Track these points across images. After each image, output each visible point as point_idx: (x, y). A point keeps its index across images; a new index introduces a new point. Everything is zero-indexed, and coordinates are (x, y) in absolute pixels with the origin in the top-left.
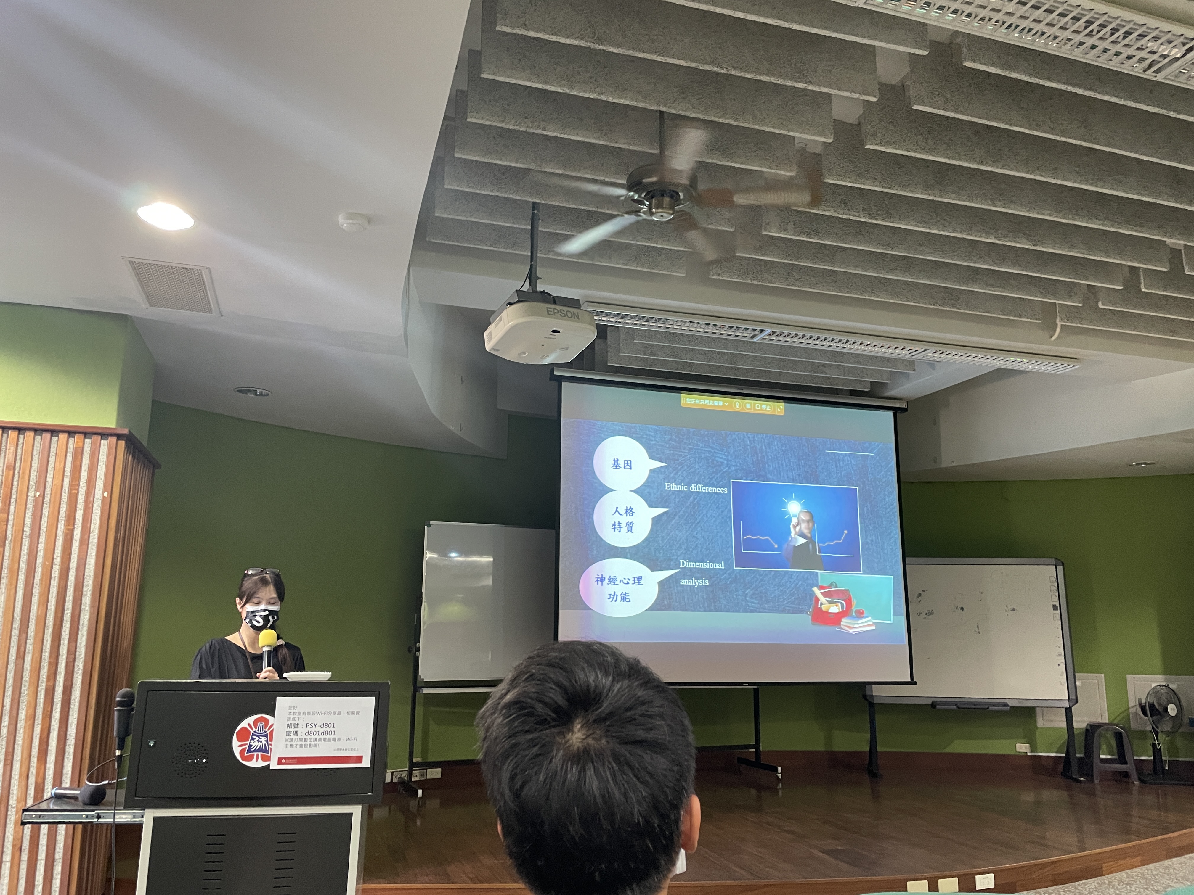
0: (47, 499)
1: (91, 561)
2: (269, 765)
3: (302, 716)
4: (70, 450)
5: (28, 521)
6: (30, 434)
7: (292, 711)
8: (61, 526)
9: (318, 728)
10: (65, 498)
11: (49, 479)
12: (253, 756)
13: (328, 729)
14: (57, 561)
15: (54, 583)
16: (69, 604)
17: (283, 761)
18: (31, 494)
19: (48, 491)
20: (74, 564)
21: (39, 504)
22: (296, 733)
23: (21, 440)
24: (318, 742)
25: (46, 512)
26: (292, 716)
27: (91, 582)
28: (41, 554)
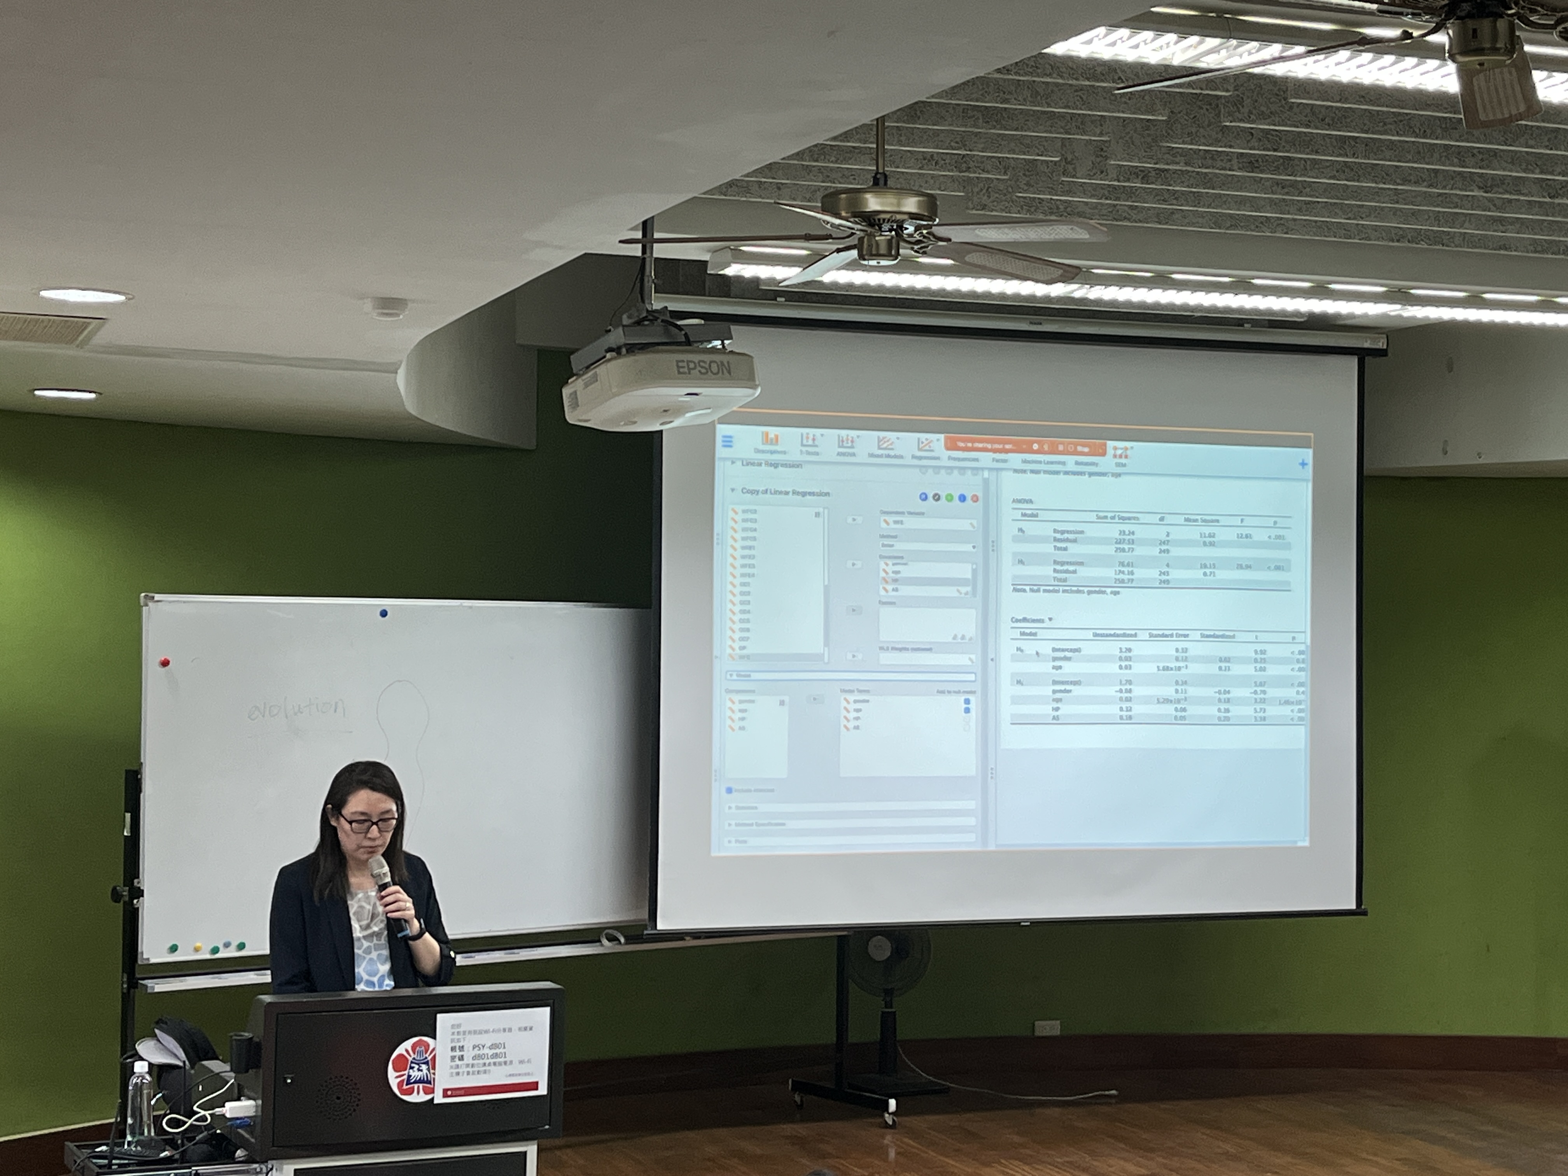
2: (433, 1099)
3: (468, 1037)
7: (456, 1030)
9: (486, 1051)
12: (413, 1088)
13: (498, 1051)
17: (449, 1093)
22: (461, 1058)
24: (487, 1068)
26: (456, 1037)
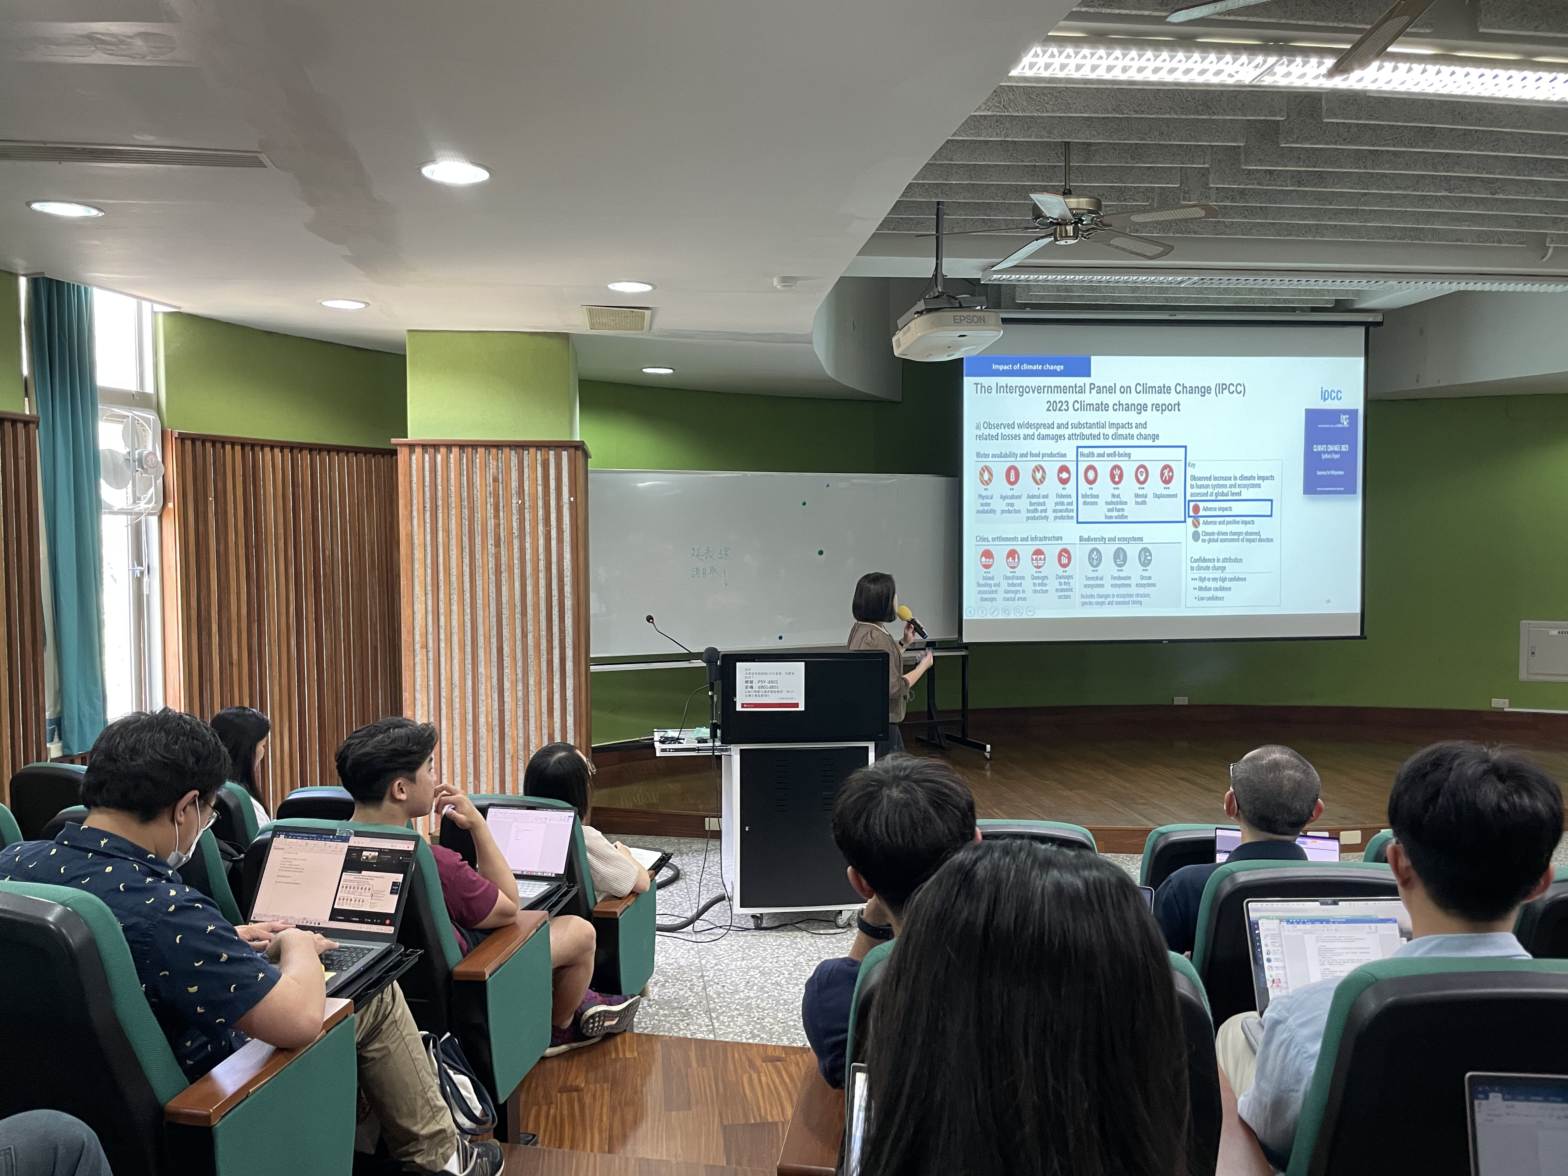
0: (527, 505)
1: (567, 556)
4: (539, 462)
5: (515, 525)
6: (507, 450)
8: (541, 528)
10: (540, 503)
11: (526, 488)
14: (542, 557)
15: (542, 575)
16: (555, 592)
18: (514, 501)
19: (527, 498)
20: (554, 559)
21: (521, 509)
23: (500, 455)
25: (527, 516)
27: (569, 574)
28: (528, 552)
